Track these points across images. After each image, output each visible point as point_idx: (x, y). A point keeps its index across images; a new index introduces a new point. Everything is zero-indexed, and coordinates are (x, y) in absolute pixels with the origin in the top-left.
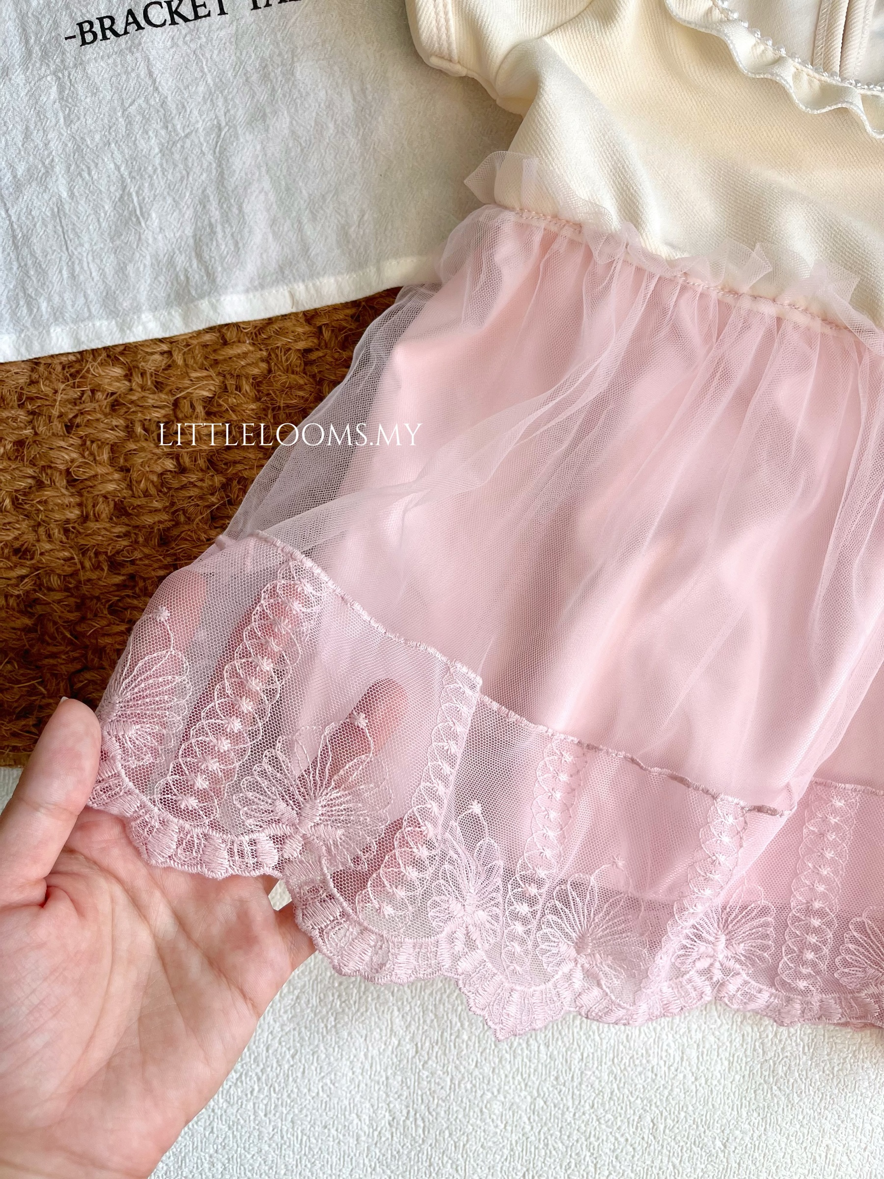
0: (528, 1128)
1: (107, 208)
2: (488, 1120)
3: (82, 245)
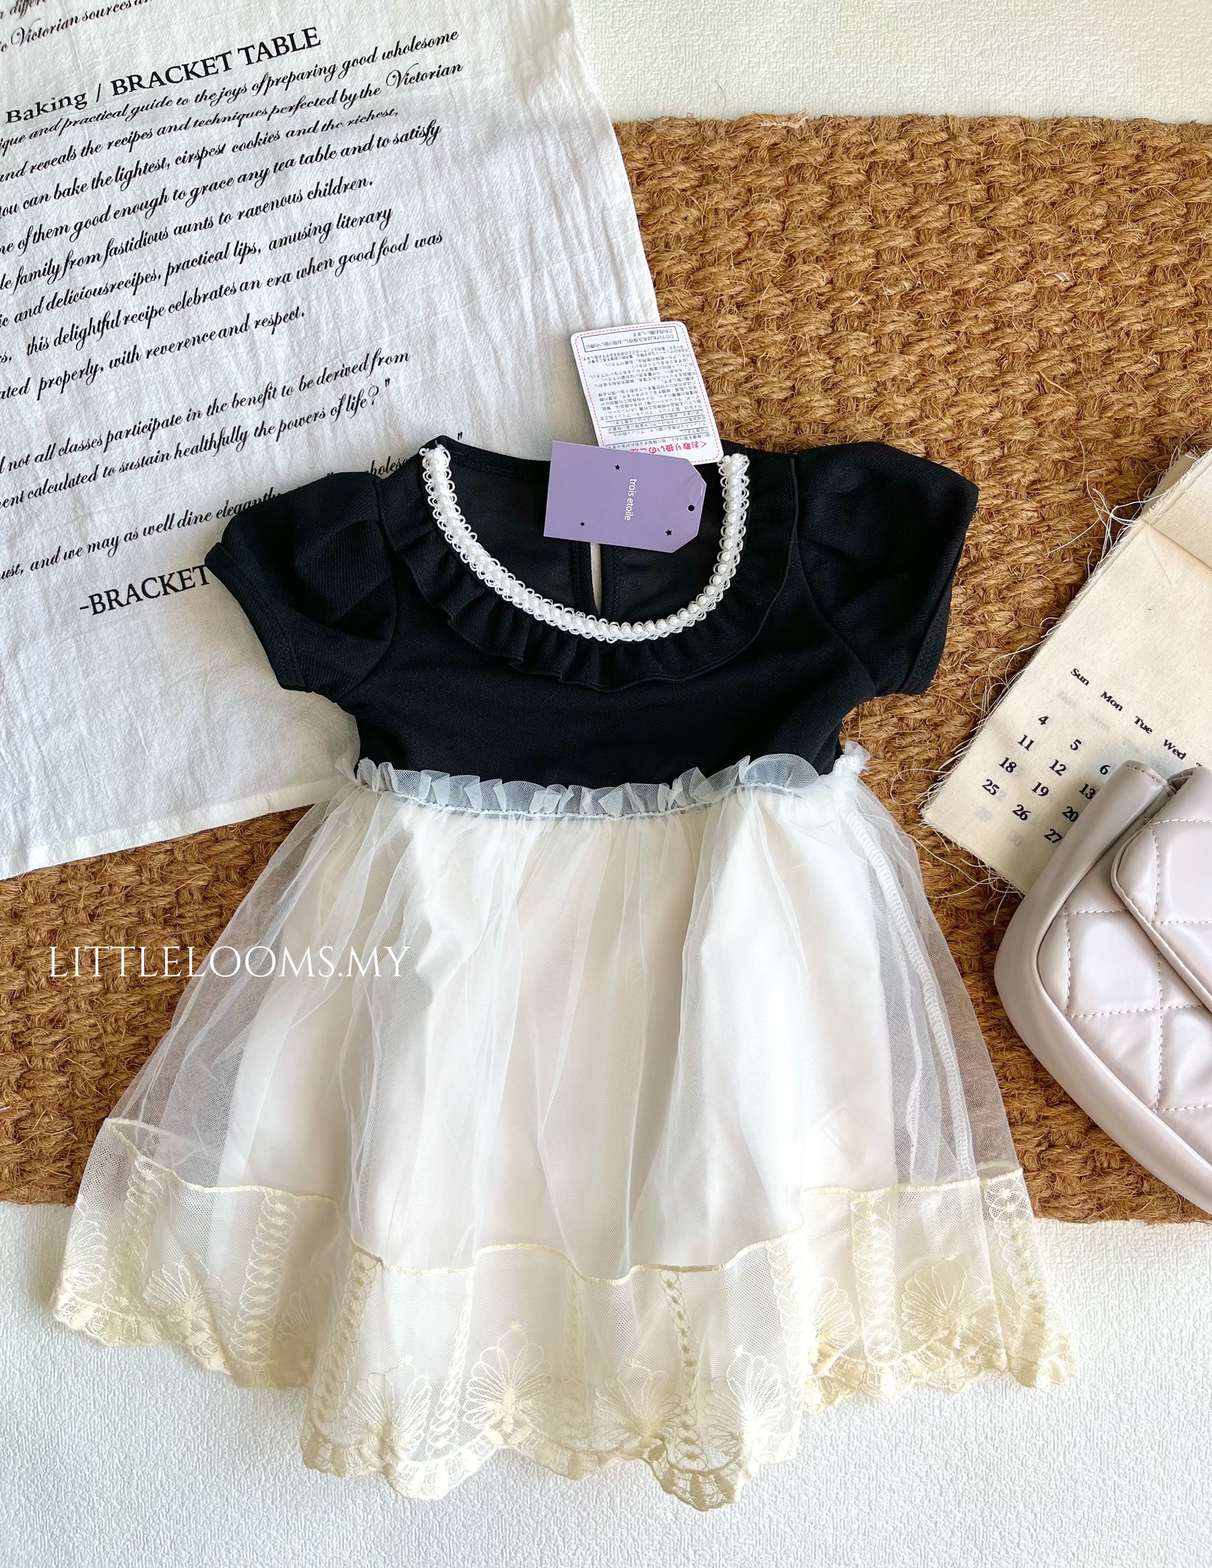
0: (502, 1506)
1: (118, 740)
2: (466, 1500)
3: (99, 771)
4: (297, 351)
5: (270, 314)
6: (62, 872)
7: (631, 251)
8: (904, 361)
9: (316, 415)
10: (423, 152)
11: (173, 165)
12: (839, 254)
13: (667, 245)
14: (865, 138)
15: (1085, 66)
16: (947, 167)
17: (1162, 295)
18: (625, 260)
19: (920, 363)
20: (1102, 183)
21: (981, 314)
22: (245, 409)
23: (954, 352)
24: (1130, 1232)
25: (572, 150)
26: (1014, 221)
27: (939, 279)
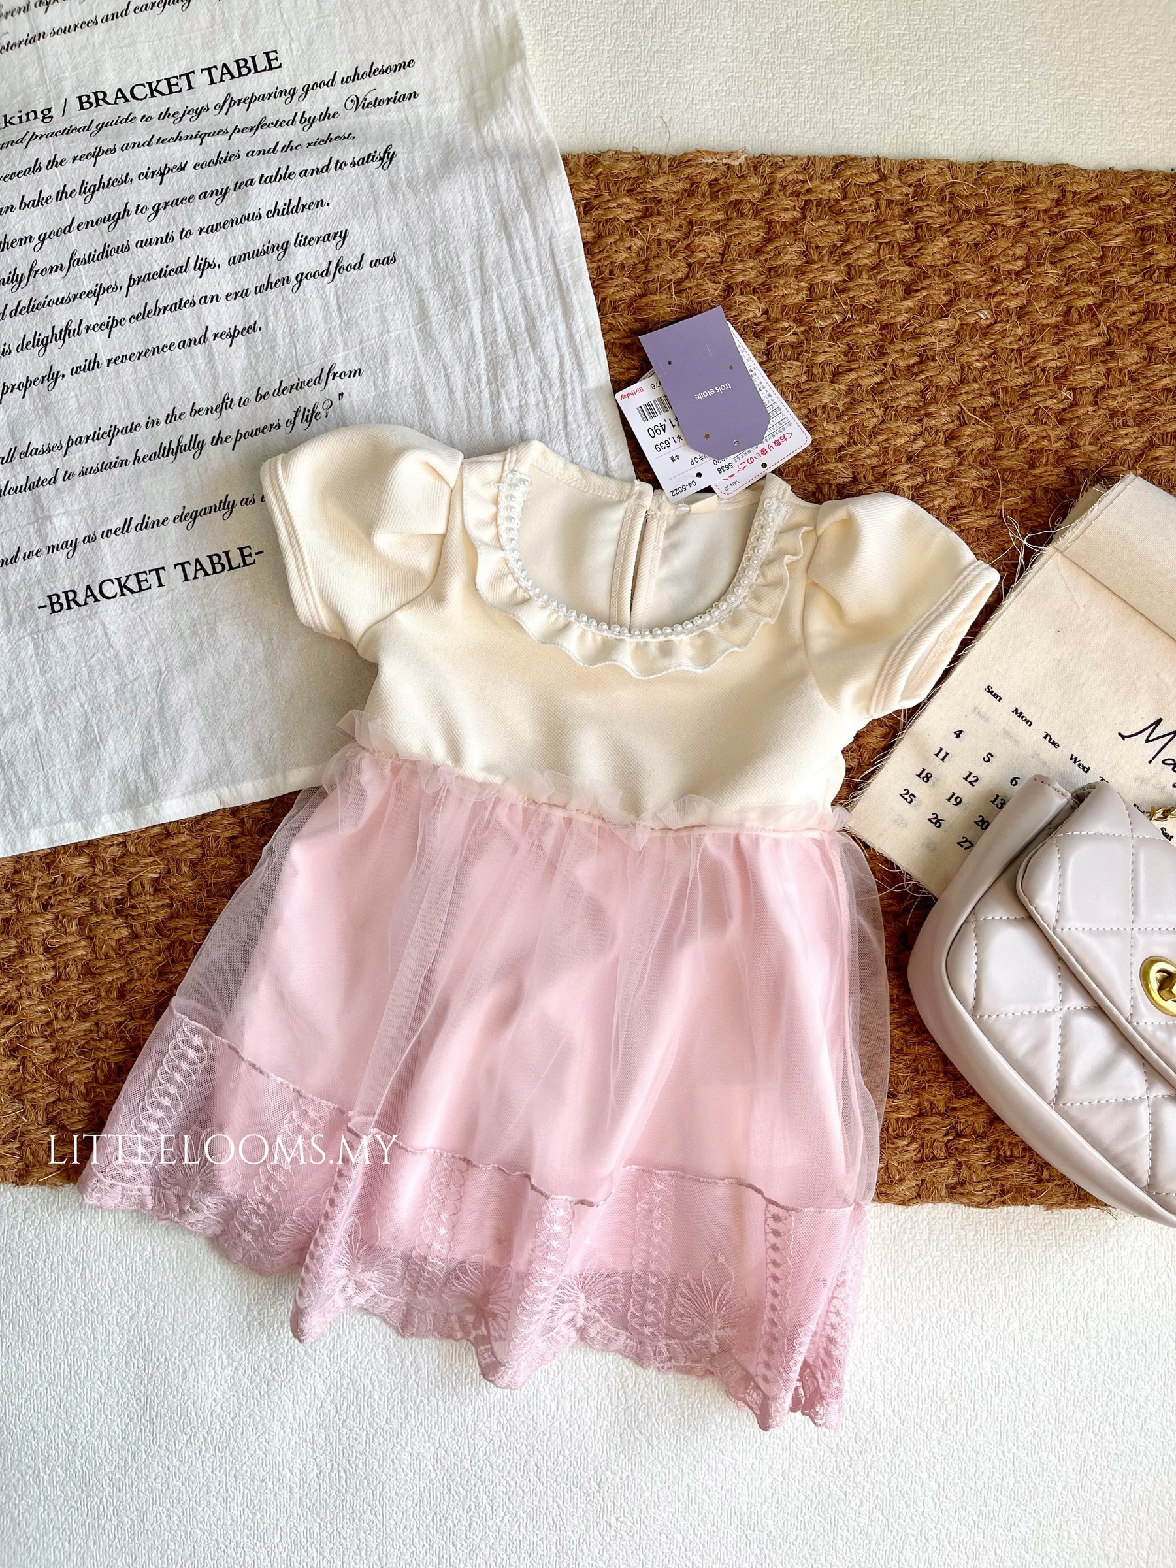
0: (433, 1475)
1: (74, 736)
2: (400, 1470)
3: (54, 766)
4: (254, 362)
5: (228, 326)
6: (16, 862)
7: (577, 277)
8: (834, 390)
9: (272, 426)
10: (379, 176)
11: (136, 181)
12: (775, 287)
13: (611, 272)
14: (801, 177)
15: (1010, 112)
16: (878, 207)
17: (1077, 334)
18: (571, 286)
19: (849, 392)
20: (1023, 225)
21: (907, 348)
22: (202, 419)
23: (881, 382)
24: (1030, 1216)
25: (522, 179)
26: (940, 261)
27: (868, 313)
